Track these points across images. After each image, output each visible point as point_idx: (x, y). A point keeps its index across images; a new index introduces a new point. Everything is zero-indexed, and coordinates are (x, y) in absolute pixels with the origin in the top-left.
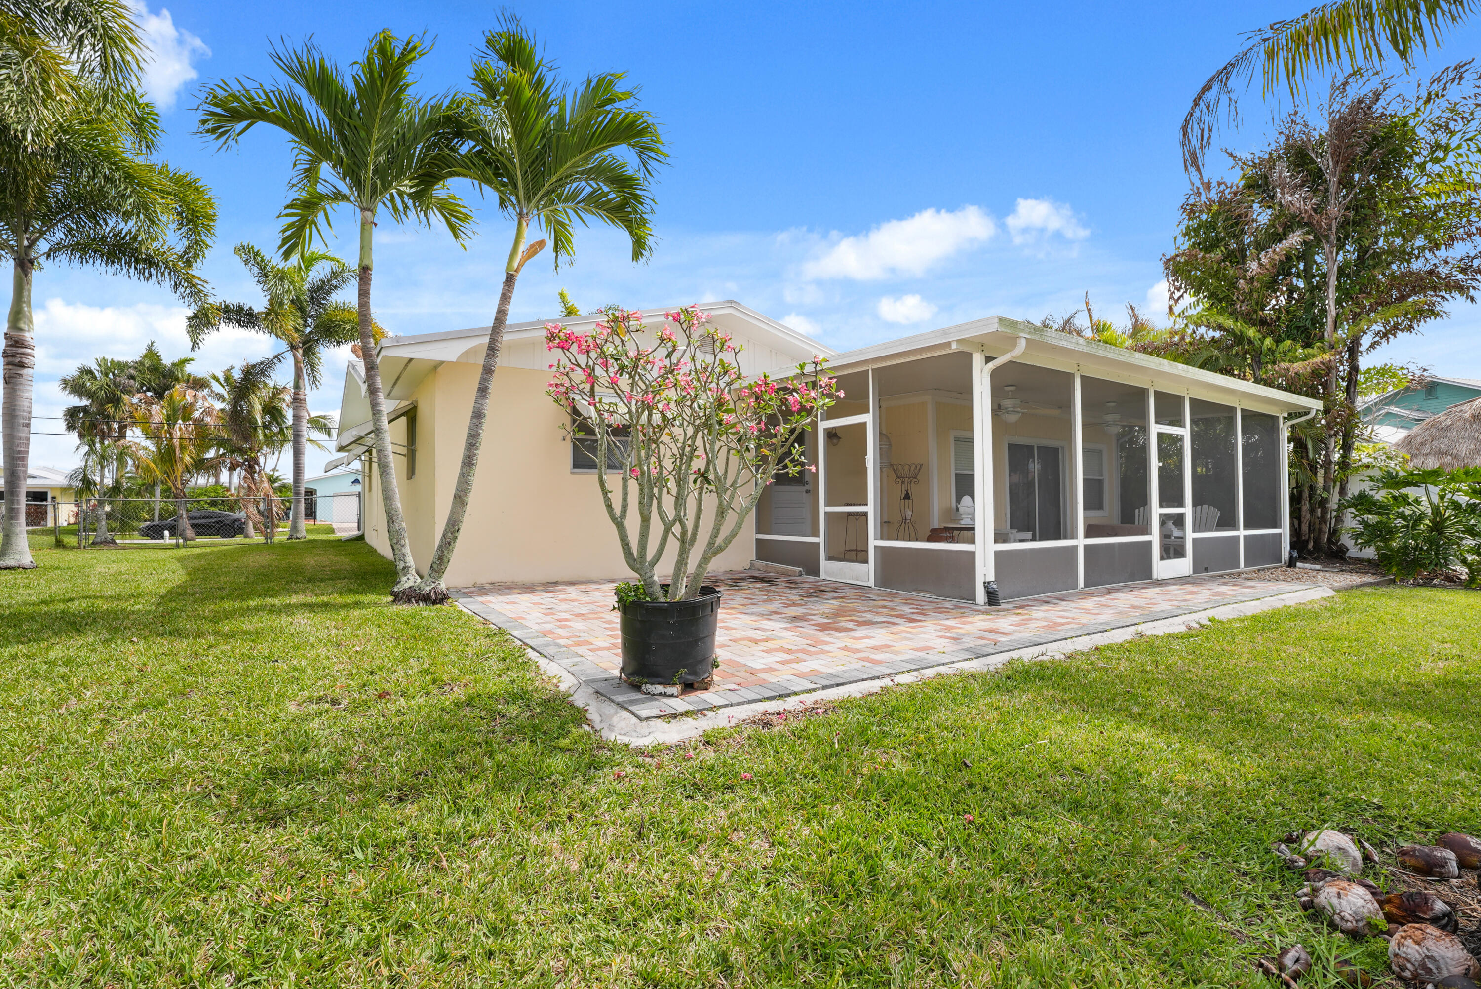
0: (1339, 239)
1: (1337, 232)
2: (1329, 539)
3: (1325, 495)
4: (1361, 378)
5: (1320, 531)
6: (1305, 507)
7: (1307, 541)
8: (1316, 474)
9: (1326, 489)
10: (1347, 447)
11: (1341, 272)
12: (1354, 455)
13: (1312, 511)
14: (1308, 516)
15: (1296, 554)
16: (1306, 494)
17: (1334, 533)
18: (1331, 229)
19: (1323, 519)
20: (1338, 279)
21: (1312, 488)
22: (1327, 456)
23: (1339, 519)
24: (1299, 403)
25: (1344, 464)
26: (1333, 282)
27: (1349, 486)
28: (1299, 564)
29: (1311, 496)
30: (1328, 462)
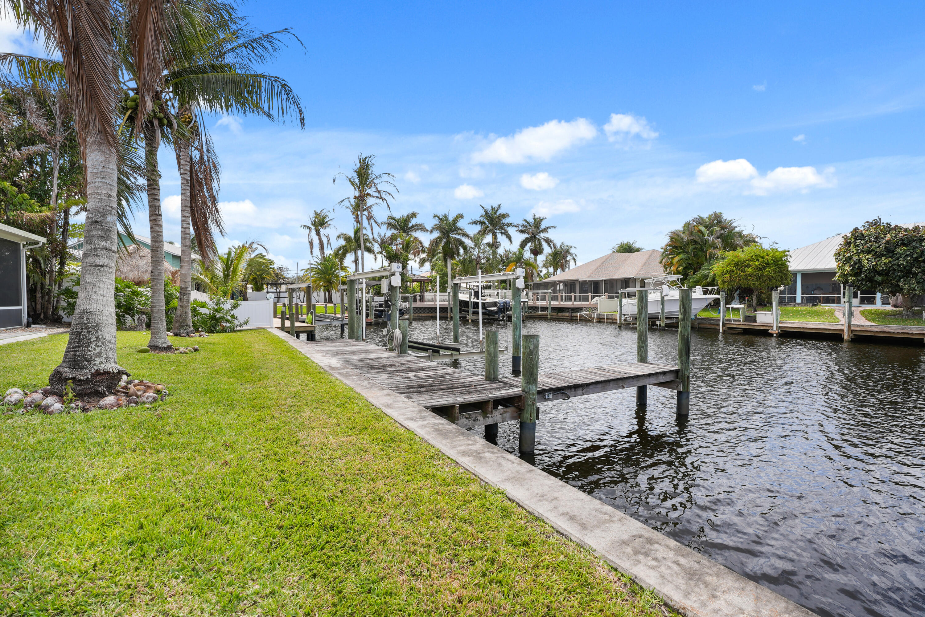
0: (61, 153)
1: (60, 148)
2: (52, 312)
3: (50, 288)
4: (70, 228)
5: (47, 308)
6: (39, 295)
7: (40, 314)
8: (45, 277)
9: (50, 285)
10: (62, 264)
11: (61, 169)
12: (66, 268)
13: (43, 297)
14: (40, 300)
15: (31, 320)
16: (39, 287)
17: (55, 309)
18: (56, 146)
19: (49, 301)
20: (59, 173)
21: (42, 285)
22: (51, 267)
23: (58, 302)
24: (32, 238)
25: (61, 272)
26: (56, 174)
27: (63, 284)
28: (33, 326)
29: (42, 289)
30: (51, 272)
